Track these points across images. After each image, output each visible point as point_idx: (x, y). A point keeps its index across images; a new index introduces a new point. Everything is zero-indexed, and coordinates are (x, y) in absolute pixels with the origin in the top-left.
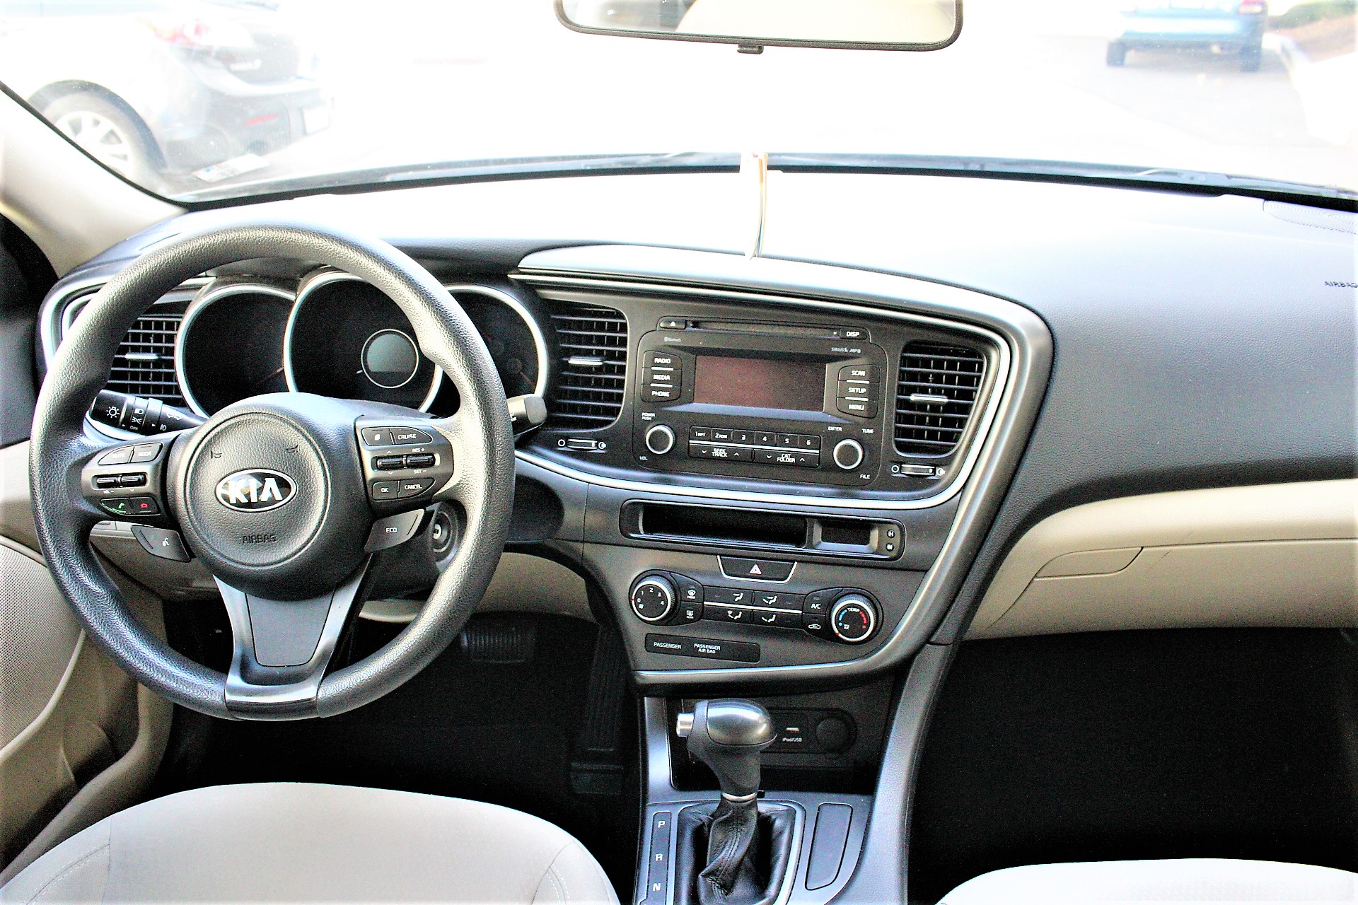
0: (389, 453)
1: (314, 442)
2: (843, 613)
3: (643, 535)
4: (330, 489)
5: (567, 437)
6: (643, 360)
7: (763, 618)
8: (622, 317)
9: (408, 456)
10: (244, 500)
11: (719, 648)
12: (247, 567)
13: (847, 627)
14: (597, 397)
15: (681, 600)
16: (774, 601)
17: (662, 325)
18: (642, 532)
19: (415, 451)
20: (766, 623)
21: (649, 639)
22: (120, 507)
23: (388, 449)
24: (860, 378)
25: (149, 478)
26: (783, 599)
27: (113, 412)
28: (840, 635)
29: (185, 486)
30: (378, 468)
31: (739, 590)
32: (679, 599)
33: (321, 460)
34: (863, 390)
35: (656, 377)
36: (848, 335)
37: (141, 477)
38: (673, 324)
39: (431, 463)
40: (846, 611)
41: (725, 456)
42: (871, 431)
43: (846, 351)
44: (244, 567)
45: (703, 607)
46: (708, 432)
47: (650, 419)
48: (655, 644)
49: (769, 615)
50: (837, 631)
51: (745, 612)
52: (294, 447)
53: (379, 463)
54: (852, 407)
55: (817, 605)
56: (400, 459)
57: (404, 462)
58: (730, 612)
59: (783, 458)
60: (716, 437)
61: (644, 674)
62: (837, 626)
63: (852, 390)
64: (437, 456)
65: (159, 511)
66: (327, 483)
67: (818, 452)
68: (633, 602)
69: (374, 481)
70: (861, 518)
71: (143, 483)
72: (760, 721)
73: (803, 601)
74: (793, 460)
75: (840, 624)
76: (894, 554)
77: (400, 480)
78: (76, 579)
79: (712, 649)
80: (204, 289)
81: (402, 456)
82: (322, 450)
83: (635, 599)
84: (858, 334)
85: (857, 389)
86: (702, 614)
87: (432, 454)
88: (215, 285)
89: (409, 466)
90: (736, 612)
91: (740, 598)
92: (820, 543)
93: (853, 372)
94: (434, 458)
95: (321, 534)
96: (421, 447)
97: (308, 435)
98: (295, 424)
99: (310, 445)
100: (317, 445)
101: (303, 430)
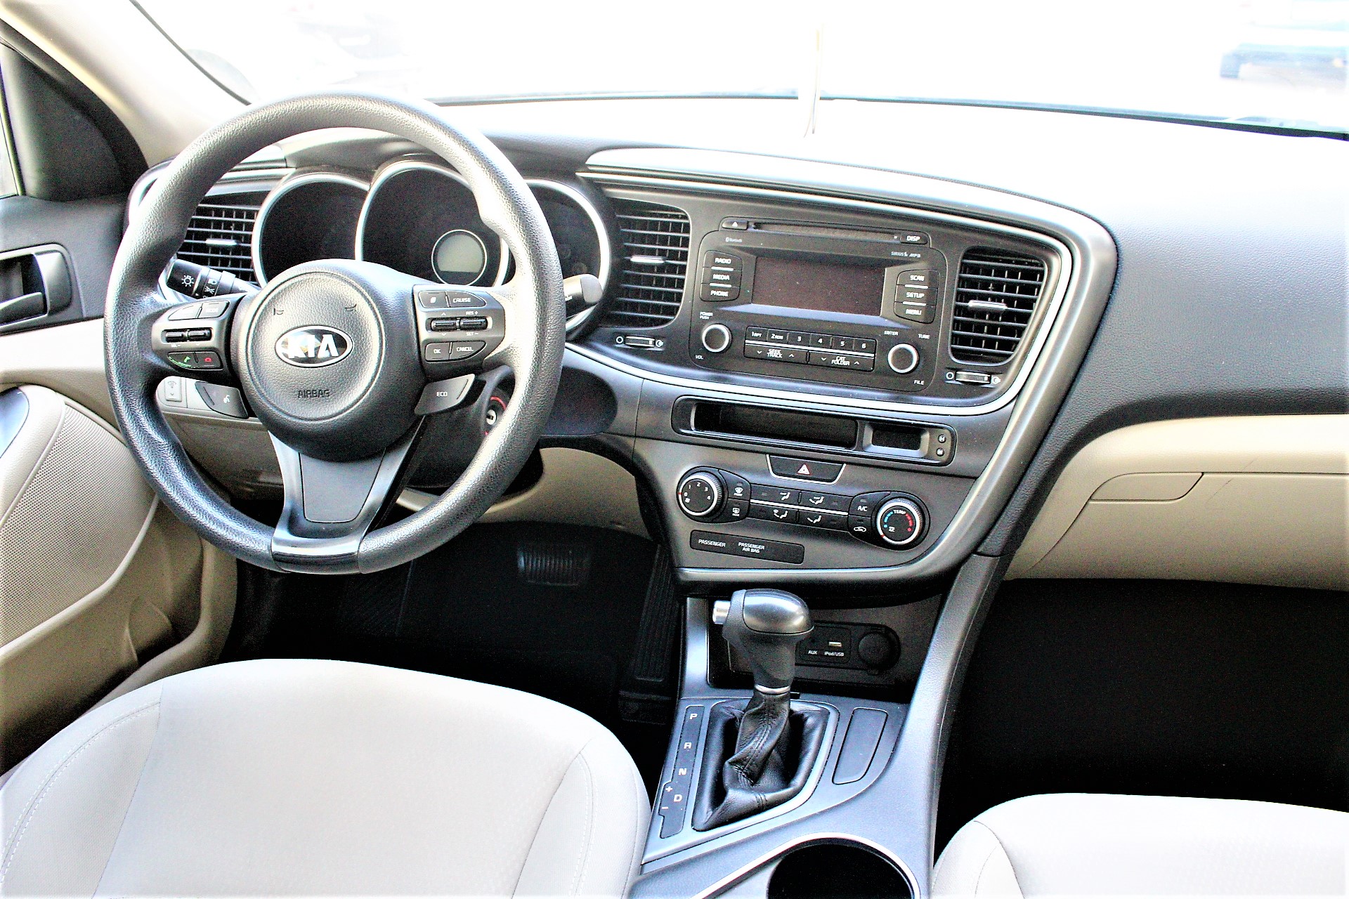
0: (444, 315)
1: (372, 302)
2: (889, 515)
3: (694, 432)
4: (384, 347)
5: (625, 335)
6: (703, 259)
7: (808, 519)
8: (685, 217)
9: (462, 318)
10: (302, 355)
11: (763, 547)
12: (300, 421)
13: (892, 529)
14: (658, 296)
15: (728, 498)
16: (821, 501)
17: (724, 226)
18: (693, 428)
19: (469, 313)
20: (812, 524)
21: (695, 535)
22: (185, 361)
23: (443, 311)
24: (919, 282)
25: (214, 332)
26: (830, 500)
27: (188, 281)
28: (885, 538)
29: (247, 341)
30: (432, 329)
31: (786, 489)
32: (726, 496)
33: (378, 320)
34: (922, 295)
35: (716, 277)
36: (908, 240)
37: (207, 332)
38: (735, 225)
39: (483, 327)
40: (892, 513)
41: (780, 357)
42: (927, 337)
43: (906, 255)
44: (297, 421)
45: (750, 505)
46: (764, 333)
47: (708, 318)
48: (700, 541)
49: (814, 516)
50: (881, 533)
51: (790, 512)
52: (353, 306)
53: (433, 324)
54: (909, 312)
55: (864, 508)
56: (454, 321)
57: (457, 324)
58: (776, 511)
59: (837, 360)
60: (772, 337)
61: (688, 571)
62: (882, 527)
63: (910, 295)
64: (490, 320)
65: (222, 366)
66: (382, 342)
67: (873, 355)
68: (680, 496)
69: (428, 342)
70: (912, 422)
71: (208, 338)
72: (798, 613)
73: (849, 503)
74: (848, 363)
75: (886, 526)
76: (944, 458)
77: (453, 342)
78: (140, 427)
79: (756, 549)
80: (284, 179)
81: (456, 319)
82: (379, 309)
83: (682, 494)
84: (918, 238)
85: (915, 294)
86: (748, 512)
87: (484, 318)
88: (294, 175)
89: (462, 328)
90: (781, 511)
91: (787, 497)
92: (869, 446)
93: (912, 276)
94: (486, 321)
95: (373, 390)
96: (474, 311)
97: (367, 295)
98: (355, 284)
99: (368, 305)
100: (374, 305)
101: (363, 290)
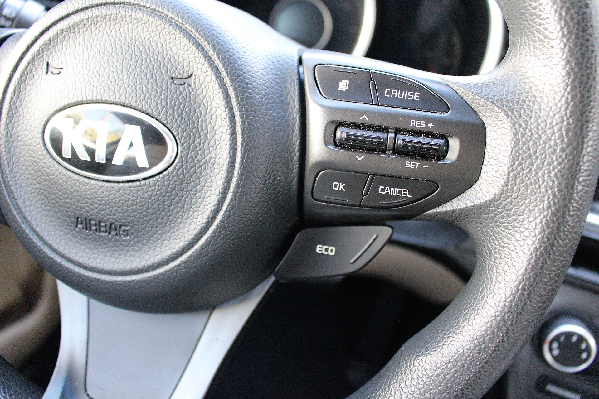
0: (364, 119)
1: (224, 74)
4: (237, 165)
9: (399, 131)
10: (84, 156)
19: (415, 124)
23: (362, 112)
30: (335, 144)
33: (231, 109)
39: (441, 154)
52: (185, 75)
53: (341, 134)
56: (383, 135)
57: (390, 142)
64: (455, 144)
69: (323, 165)
77: (374, 175)
81: (386, 130)
82: (235, 90)
87: (444, 137)
89: (396, 151)
94: (447, 144)
95: (207, 244)
96: (427, 120)
97: (215, 57)
98: (194, 33)
99: (214, 78)
100: (227, 80)
101: (208, 48)
